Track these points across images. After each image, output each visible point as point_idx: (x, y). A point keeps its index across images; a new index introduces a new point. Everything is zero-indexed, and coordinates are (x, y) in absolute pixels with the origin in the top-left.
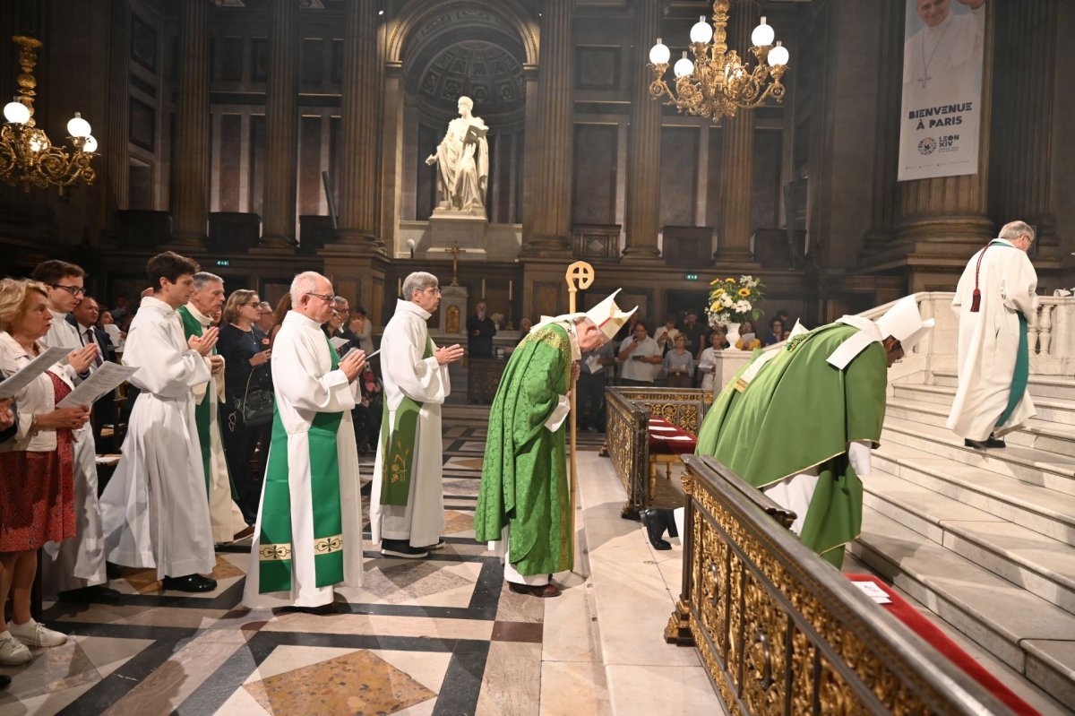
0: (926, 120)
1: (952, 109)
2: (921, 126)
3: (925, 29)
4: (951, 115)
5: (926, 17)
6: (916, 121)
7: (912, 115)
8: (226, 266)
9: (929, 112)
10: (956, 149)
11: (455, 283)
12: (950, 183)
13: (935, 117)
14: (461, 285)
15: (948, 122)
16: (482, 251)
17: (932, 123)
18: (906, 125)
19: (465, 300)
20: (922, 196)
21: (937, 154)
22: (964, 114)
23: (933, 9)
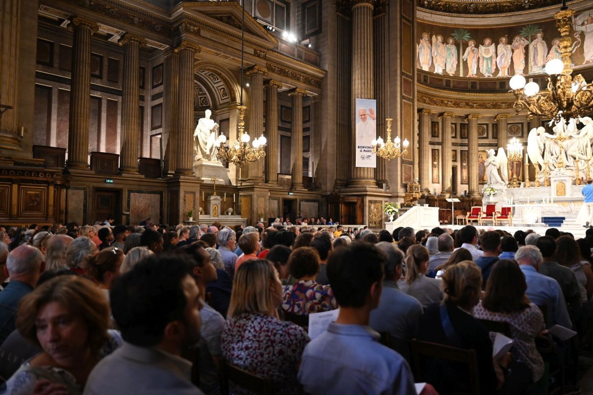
0: (363, 149)
1: (369, 148)
2: (361, 151)
3: (361, 122)
4: (369, 149)
5: (361, 118)
6: (360, 149)
7: (359, 147)
8: (112, 183)
9: (363, 147)
10: (370, 160)
11: (215, 194)
12: (369, 169)
13: (365, 149)
14: (218, 195)
15: (368, 151)
16: (222, 180)
17: (364, 151)
18: (358, 150)
19: (220, 202)
20: (362, 172)
21: (366, 160)
22: (372, 149)
23: (363, 117)
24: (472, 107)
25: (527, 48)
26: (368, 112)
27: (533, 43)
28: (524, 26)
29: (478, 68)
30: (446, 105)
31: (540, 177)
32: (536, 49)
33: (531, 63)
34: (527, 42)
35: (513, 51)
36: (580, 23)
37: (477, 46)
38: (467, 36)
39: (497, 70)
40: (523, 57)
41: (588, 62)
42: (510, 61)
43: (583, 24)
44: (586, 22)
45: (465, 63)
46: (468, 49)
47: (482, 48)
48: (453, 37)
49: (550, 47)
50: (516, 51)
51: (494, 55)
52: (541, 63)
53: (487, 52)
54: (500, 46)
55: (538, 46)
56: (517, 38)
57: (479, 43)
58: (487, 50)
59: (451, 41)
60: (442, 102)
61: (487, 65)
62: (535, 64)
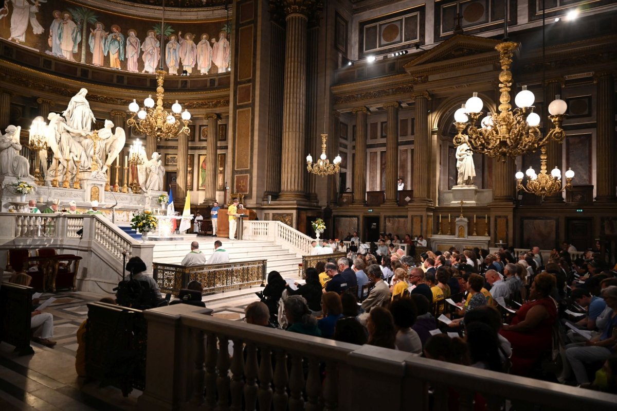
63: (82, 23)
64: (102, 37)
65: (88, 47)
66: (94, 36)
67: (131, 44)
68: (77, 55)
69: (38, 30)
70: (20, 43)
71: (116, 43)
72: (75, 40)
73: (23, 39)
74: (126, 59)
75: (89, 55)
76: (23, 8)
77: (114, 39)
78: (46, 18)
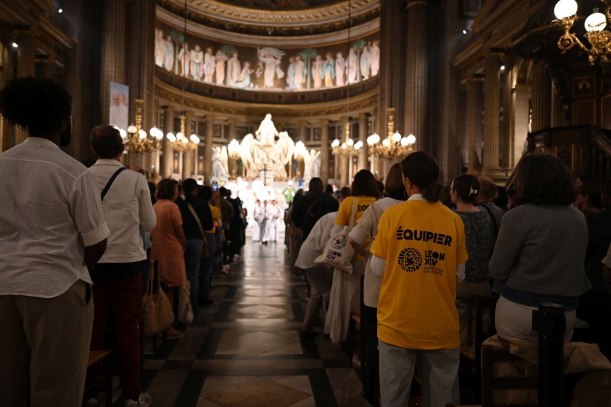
3: (115, 106)
5: (115, 103)
23: (117, 101)
24: (188, 105)
25: (226, 63)
26: (121, 97)
27: (231, 60)
28: (226, 44)
29: (190, 70)
30: (170, 99)
31: (250, 174)
32: (232, 66)
33: (229, 77)
34: (226, 58)
35: (216, 62)
36: (263, 54)
37: (189, 50)
38: (182, 38)
39: (204, 76)
40: (223, 70)
41: (266, 87)
42: (213, 71)
43: (265, 57)
44: (267, 56)
45: (180, 62)
46: (182, 51)
47: (193, 53)
48: (171, 35)
49: (242, 67)
50: (219, 64)
51: (202, 62)
52: (235, 79)
53: (197, 57)
54: (207, 55)
55: (234, 63)
56: (219, 52)
57: (191, 48)
58: (196, 56)
59: (169, 38)
60: (167, 96)
61: (197, 69)
62: (232, 78)
63: (307, 60)
64: (320, 66)
65: (311, 76)
66: (315, 67)
67: (339, 64)
68: (304, 85)
69: (281, 74)
70: (271, 87)
71: (329, 67)
72: (303, 74)
73: (272, 84)
74: (335, 77)
75: (312, 82)
76: (271, 64)
77: (328, 64)
78: (285, 66)
